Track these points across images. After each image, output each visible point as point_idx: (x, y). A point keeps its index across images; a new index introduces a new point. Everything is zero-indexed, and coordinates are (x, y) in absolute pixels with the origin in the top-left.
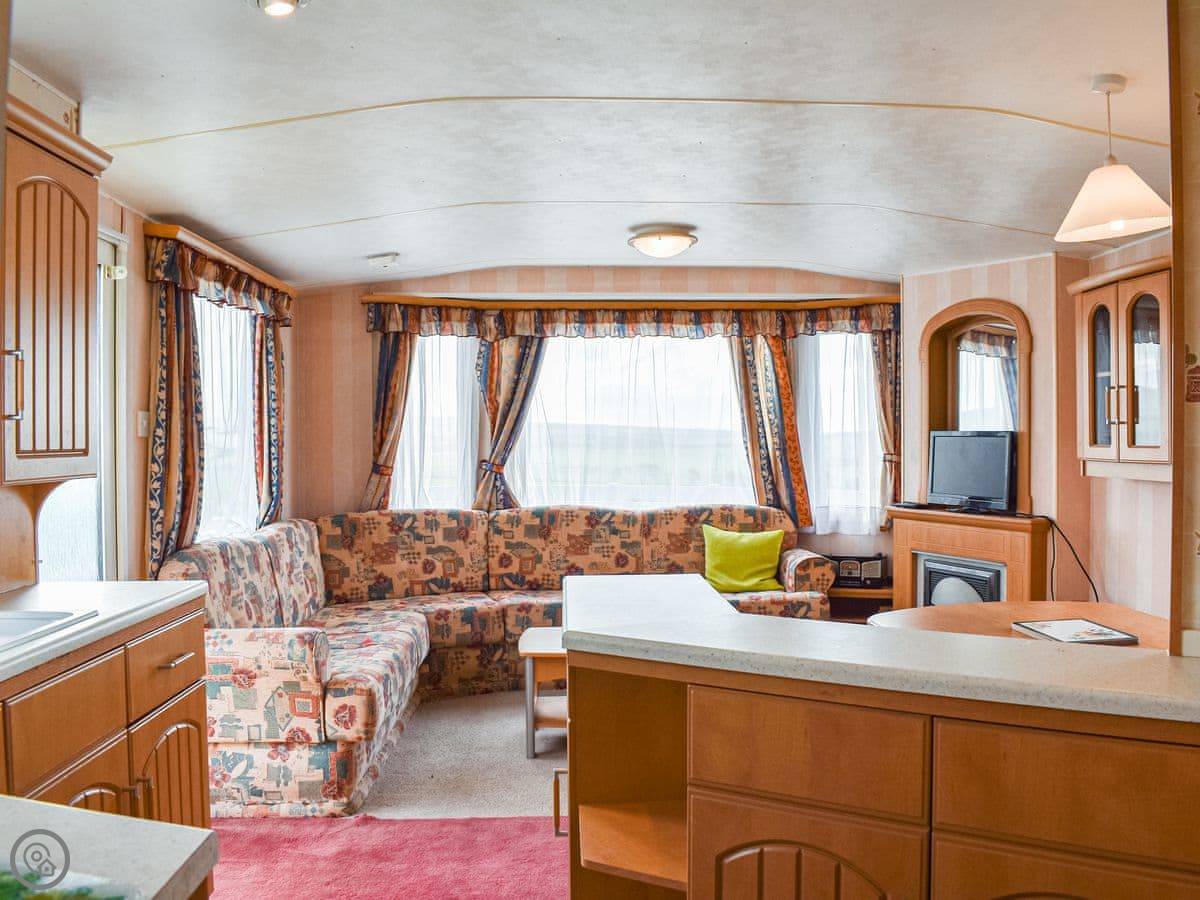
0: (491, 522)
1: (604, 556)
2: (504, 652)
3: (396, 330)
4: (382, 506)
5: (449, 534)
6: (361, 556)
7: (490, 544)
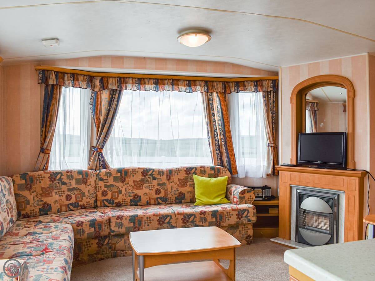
0: (97, 175)
1: (150, 190)
2: (109, 239)
3: (53, 83)
4: (45, 168)
5: (78, 182)
6: (35, 193)
7: (97, 186)
